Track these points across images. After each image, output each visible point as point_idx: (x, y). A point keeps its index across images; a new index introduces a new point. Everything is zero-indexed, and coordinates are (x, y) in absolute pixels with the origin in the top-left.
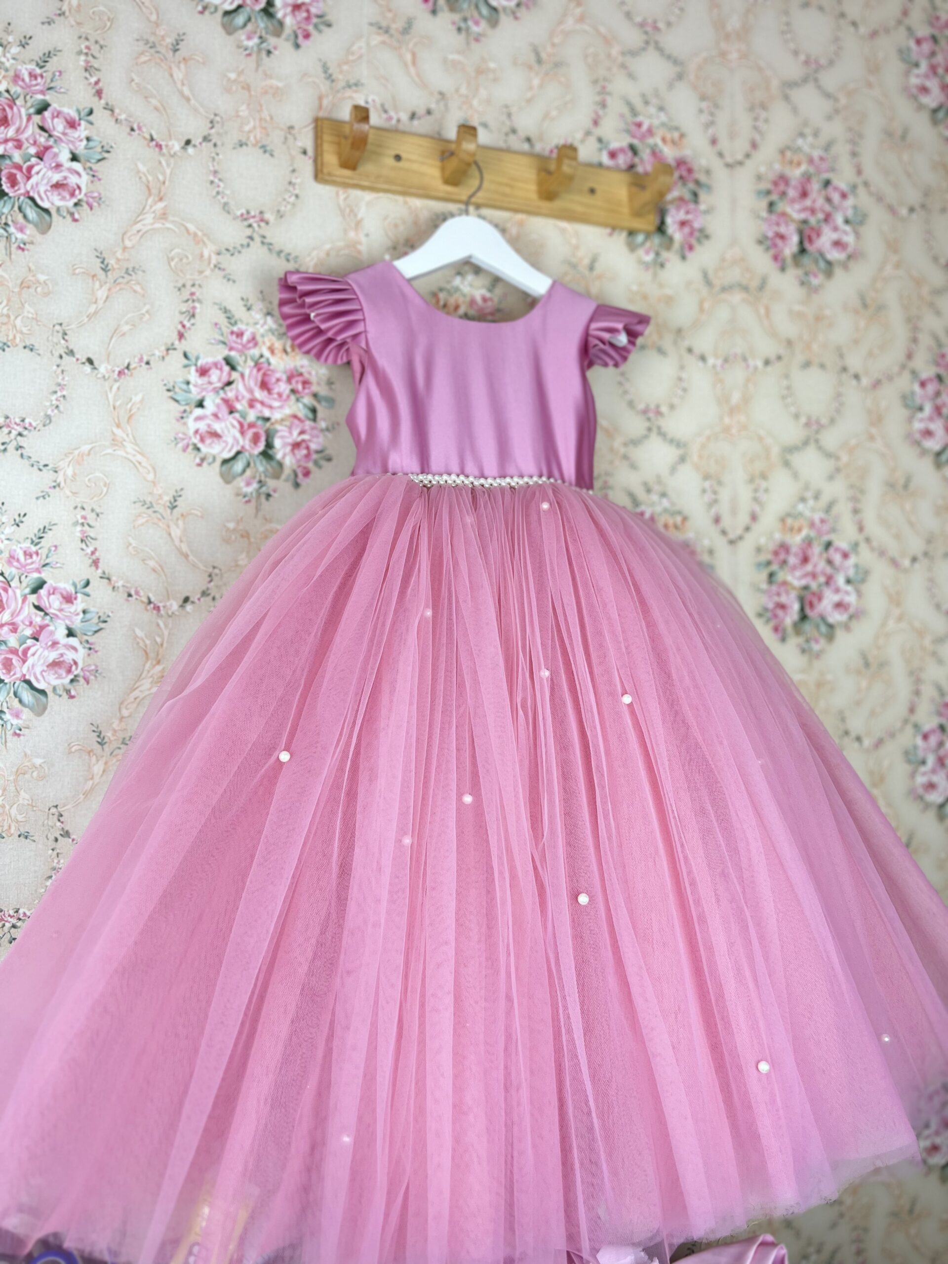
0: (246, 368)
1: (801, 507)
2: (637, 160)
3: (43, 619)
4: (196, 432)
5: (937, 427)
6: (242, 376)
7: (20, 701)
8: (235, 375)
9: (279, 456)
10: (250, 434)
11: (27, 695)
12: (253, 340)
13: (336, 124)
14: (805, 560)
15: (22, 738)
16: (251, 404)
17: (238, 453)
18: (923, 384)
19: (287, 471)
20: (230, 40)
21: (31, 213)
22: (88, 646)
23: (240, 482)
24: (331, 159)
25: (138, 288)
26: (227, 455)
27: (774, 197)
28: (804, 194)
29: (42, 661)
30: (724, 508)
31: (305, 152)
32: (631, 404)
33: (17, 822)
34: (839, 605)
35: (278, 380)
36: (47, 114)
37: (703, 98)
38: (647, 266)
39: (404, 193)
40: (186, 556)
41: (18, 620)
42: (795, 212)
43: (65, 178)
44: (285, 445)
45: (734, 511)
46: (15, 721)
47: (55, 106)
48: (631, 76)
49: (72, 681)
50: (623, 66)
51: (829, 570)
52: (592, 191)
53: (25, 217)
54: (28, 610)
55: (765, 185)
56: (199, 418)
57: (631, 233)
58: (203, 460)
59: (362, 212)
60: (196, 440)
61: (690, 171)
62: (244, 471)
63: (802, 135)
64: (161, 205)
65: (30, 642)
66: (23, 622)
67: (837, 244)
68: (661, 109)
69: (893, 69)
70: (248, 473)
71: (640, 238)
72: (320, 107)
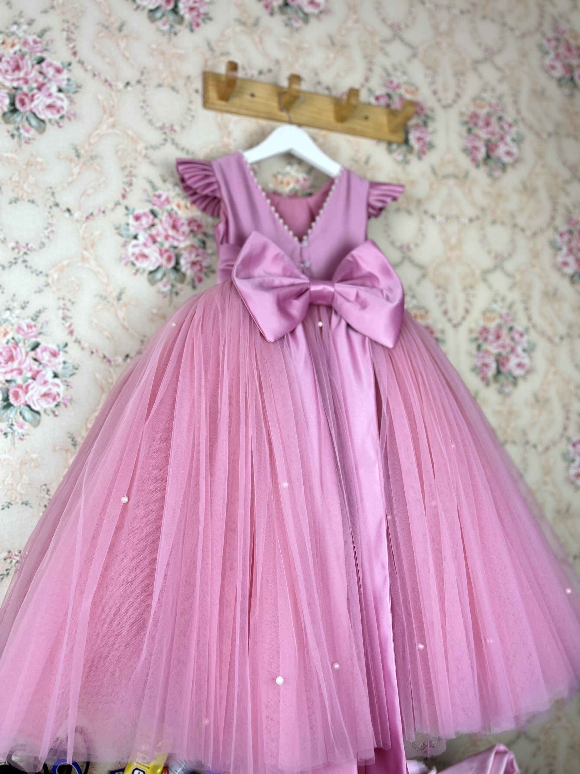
0: (164, 217)
1: (494, 306)
2: (391, 102)
3: (38, 366)
4: (133, 254)
5: (571, 260)
6: (161, 221)
7: (24, 418)
8: (156, 221)
9: (183, 269)
10: (166, 256)
11: (28, 415)
12: (168, 200)
13: (216, 77)
14: (498, 337)
15: (24, 441)
16: (167, 237)
17: (159, 268)
18: (561, 235)
19: (188, 279)
20: (153, 26)
21: (34, 122)
22: (66, 384)
23: (160, 285)
24: (213, 95)
25: (98, 168)
26: (152, 268)
27: (471, 125)
28: (488, 124)
29: (37, 393)
30: (449, 305)
31: (197, 91)
32: (393, 243)
33: (21, 494)
34: (520, 365)
35: (183, 224)
36: (44, 64)
37: (428, 68)
38: (399, 163)
39: (257, 116)
40: (127, 329)
41: (23, 367)
42: (483, 134)
43: (54, 102)
44: (187, 263)
45: (455, 308)
46: (20, 431)
47: (48, 60)
48: (386, 54)
49: (57, 406)
50: (382, 49)
51: (513, 344)
52: (366, 118)
53: (30, 124)
54: (29, 361)
55: (466, 118)
56: (135, 246)
57: (390, 143)
58: (137, 271)
59: (232, 127)
60: (133, 259)
61: (422, 109)
62: (162, 279)
63: (484, 90)
64: (111, 120)
65: (30, 381)
66: (26, 368)
67: (509, 153)
68: (404, 73)
69: (535, 56)
70: (165, 279)
71: (394, 147)
72: (206, 65)
